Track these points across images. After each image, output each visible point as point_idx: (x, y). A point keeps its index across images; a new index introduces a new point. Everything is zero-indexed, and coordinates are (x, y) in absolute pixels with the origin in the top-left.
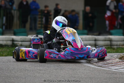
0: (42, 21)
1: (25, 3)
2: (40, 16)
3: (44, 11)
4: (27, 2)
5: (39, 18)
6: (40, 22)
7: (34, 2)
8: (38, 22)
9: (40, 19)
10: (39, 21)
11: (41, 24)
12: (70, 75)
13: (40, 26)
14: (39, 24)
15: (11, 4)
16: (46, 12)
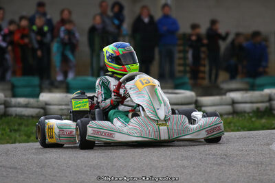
0: (185, 58)
1: (146, 20)
2: (181, 48)
3: (190, 35)
4: (151, 18)
5: (180, 52)
6: (182, 62)
7: (166, 17)
8: (177, 61)
9: (181, 55)
10: (180, 58)
11: (185, 65)
12: (251, 178)
13: (181, 68)
14: (180, 65)
15: (116, 22)
16: (194, 38)
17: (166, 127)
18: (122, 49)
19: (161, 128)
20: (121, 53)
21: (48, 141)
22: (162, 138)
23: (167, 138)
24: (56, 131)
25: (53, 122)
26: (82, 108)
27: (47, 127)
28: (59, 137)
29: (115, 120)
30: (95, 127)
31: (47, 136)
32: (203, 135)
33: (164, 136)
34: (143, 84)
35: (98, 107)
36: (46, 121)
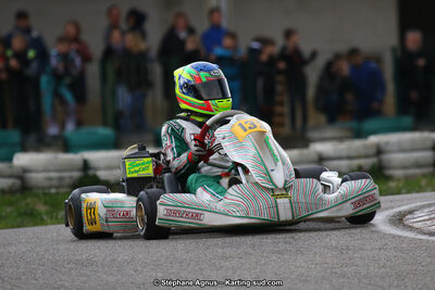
1: (183, 35)
17: (286, 200)
18: (207, 74)
19: (279, 201)
20: (204, 80)
21: (87, 228)
22: (282, 218)
23: (289, 217)
24: (101, 211)
25: (95, 198)
26: (143, 173)
27: (84, 206)
28: (107, 221)
29: (200, 190)
30: (169, 204)
31: (85, 220)
32: (348, 210)
33: (285, 215)
34: (246, 130)
35: (168, 170)
36: (83, 196)
